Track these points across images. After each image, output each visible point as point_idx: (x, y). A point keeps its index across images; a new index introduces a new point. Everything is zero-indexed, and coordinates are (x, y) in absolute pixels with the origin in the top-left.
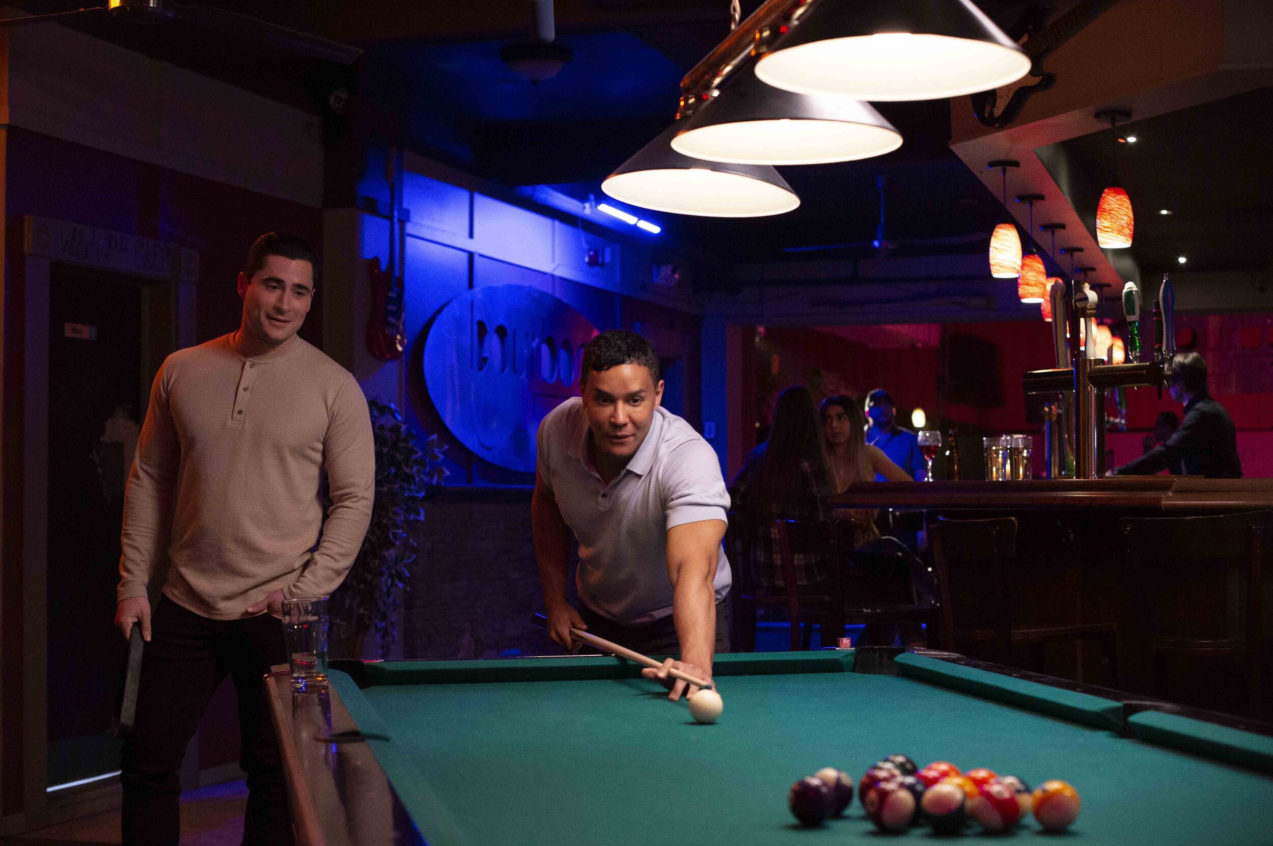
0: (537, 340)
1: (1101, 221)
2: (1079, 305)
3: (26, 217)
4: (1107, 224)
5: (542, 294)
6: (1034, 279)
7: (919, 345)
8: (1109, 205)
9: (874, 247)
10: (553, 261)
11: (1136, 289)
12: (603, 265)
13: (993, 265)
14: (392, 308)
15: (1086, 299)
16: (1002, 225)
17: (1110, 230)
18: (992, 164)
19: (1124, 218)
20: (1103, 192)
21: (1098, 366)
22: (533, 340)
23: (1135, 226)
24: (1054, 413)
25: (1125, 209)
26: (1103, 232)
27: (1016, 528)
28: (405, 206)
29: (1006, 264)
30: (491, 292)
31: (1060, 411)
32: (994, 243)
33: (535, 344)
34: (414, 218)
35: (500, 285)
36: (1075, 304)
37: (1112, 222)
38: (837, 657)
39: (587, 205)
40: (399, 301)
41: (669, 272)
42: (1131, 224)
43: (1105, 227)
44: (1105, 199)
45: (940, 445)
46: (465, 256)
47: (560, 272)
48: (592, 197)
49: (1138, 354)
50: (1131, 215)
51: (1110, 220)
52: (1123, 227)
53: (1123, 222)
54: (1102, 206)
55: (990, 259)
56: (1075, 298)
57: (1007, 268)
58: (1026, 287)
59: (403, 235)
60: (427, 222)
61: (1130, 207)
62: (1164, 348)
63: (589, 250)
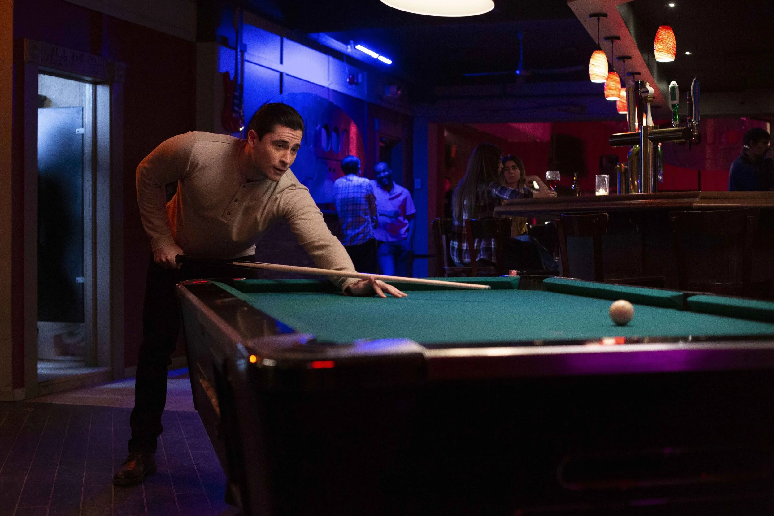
0: (319, 126)
1: (657, 45)
2: (643, 95)
3: (25, 39)
4: (660, 47)
5: (322, 99)
6: (614, 86)
7: (538, 140)
8: (662, 36)
9: (517, 74)
10: (329, 80)
11: (677, 85)
12: (357, 84)
13: (592, 75)
14: (236, 101)
15: (648, 91)
16: (597, 51)
17: (662, 50)
18: (592, 15)
19: (670, 43)
20: (658, 28)
21: (654, 130)
22: (317, 126)
23: (677, 48)
24: (623, 168)
25: (671, 38)
26: (658, 52)
27: (608, 219)
28: (244, 42)
29: (599, 74)
30: (293, 96)
31: (626, 167)
32: (592, 61)
33: (318, 128)
34: (249, 50)
35: (298, 92)
36: (641, 95)
37: (663, 46)
38: (509, 280)
39: (349, 47)
40: (241, 97)
41: (395, 90)
42: (675, 47)
43: (659, 49)
44: (660, 32)
45: (559, 180)
46: (278, 75)
47: (333, 87)
48: (352, 42)
49: (678, 123)
50: (675, 42)
51: (662, 45)
52: (670, 49)
53: (670, 46)
54: (658, 37)
55: (590, 71)
56: (641, 91)
57: (600, 76)
58: (609, 90)
59: (243, 61)
60: (256, 54)
61: (674, 37)
62: (693, 119)
63: (349, 75)
